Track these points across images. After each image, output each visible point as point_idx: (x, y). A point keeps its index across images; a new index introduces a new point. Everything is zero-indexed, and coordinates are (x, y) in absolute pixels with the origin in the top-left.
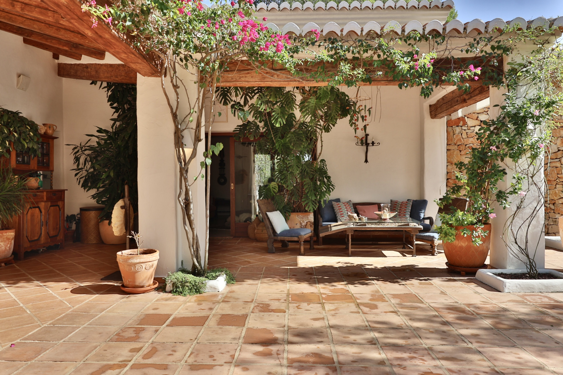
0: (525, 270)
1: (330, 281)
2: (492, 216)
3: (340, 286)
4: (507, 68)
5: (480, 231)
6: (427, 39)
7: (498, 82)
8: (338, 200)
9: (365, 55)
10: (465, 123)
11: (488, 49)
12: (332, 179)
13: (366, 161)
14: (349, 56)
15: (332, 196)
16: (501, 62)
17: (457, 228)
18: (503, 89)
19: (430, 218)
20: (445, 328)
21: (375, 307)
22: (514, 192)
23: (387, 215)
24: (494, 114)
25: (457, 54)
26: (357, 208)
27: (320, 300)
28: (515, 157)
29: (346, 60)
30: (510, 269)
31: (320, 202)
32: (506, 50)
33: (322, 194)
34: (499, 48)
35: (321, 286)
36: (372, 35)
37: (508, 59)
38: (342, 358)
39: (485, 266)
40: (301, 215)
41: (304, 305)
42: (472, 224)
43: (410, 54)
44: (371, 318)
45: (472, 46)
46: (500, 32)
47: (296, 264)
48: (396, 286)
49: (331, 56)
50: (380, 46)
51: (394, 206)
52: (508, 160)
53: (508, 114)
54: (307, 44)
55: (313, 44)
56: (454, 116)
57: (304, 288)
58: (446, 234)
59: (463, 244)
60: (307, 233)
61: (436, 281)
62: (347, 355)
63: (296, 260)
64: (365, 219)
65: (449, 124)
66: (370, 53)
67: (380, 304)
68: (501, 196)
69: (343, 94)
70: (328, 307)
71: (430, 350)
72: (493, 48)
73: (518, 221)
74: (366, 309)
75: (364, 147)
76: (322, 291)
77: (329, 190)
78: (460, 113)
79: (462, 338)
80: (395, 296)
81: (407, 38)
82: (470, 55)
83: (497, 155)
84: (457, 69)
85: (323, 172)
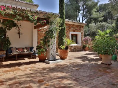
0: (53, 59)
1: (13, 67)
2: (47, 49)
3: (17, 67)
4: (50, 21)
5: (45, 53)
6: (36, 13)
7: (48, 24)
8: (12, 47)
9: (22, 14)
10: (41, 31)
11: (47, 17)
12: (11, 42)
13: (19, 38)
14: (18, 14)
15: (11, 46)
16: (49, 20)
17: (41, 52)
18: (49, 25)
19: (34, 51)
20: (41, 72)
21: (26, 70)
22: (51, 45)
23: (25, 50)
24: (48, 30)
25: (41, 17)
26: (17, 49)
27: (12, 71)
28: (51, 38)
29: (17, 14)
30: (51, 59)
31: (7, 48)
32: (50, 18)
33: (8, 46)
34: (49, 17)
35: (12, 68)
36: (24, 10)
37: (50, 20)
38: (22, 81)
39: (46, 59)
40: (2, 51)
41: (8, 73)
42: (44, 51)
43: (32, 16)
44: (26, 72)
45: (44, 16)
46: (49, 14)
47: (2, 64)
48: (29, 65)
49: (14, 13)
50: (26, 13)
51: (27, 48)
52: (50, 39)
53: (50, 30)
54: (7, 9)
55: (9, 9)
56: (39, 29)
57: (7, 69)
58: (39, 54)
59: (42, 55)
60: (4, 56)
61: (37, 63)
62: (22, 80)
63: (2, 63)
64: (20, 52)
65: (38, 31)
66: (23, 14)
67: (27, 70)
68: (49, 45)
69: (14, 21)
70: (15, 72)
71: (39, 76)
72: (48, 17)
73: (52, 50)
74: (24, 71)
75: (19, 35)
76: (12, 69)
77: (10, 45)
78: (40, 29)
79: (44, 73)
80: (30, 67)
81: (32, 12)
82: (44, 18)
83: (48, 38)
84: (42, 20)
85: (8, 40)
